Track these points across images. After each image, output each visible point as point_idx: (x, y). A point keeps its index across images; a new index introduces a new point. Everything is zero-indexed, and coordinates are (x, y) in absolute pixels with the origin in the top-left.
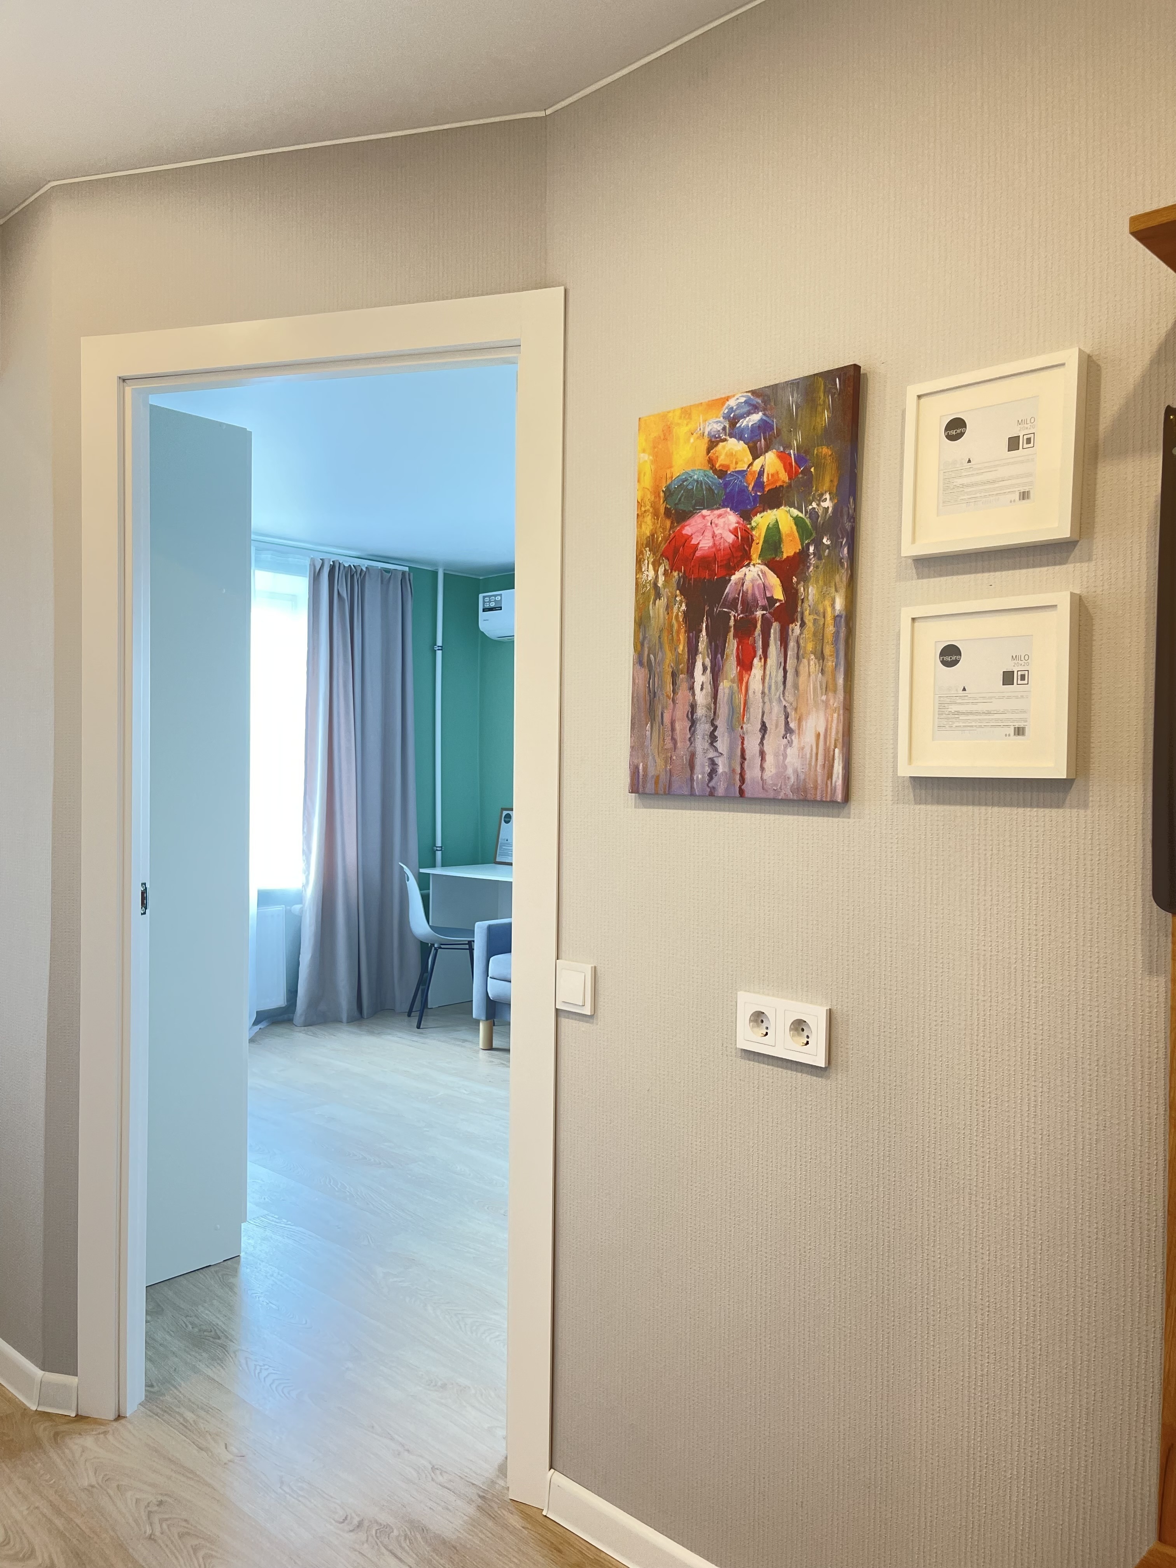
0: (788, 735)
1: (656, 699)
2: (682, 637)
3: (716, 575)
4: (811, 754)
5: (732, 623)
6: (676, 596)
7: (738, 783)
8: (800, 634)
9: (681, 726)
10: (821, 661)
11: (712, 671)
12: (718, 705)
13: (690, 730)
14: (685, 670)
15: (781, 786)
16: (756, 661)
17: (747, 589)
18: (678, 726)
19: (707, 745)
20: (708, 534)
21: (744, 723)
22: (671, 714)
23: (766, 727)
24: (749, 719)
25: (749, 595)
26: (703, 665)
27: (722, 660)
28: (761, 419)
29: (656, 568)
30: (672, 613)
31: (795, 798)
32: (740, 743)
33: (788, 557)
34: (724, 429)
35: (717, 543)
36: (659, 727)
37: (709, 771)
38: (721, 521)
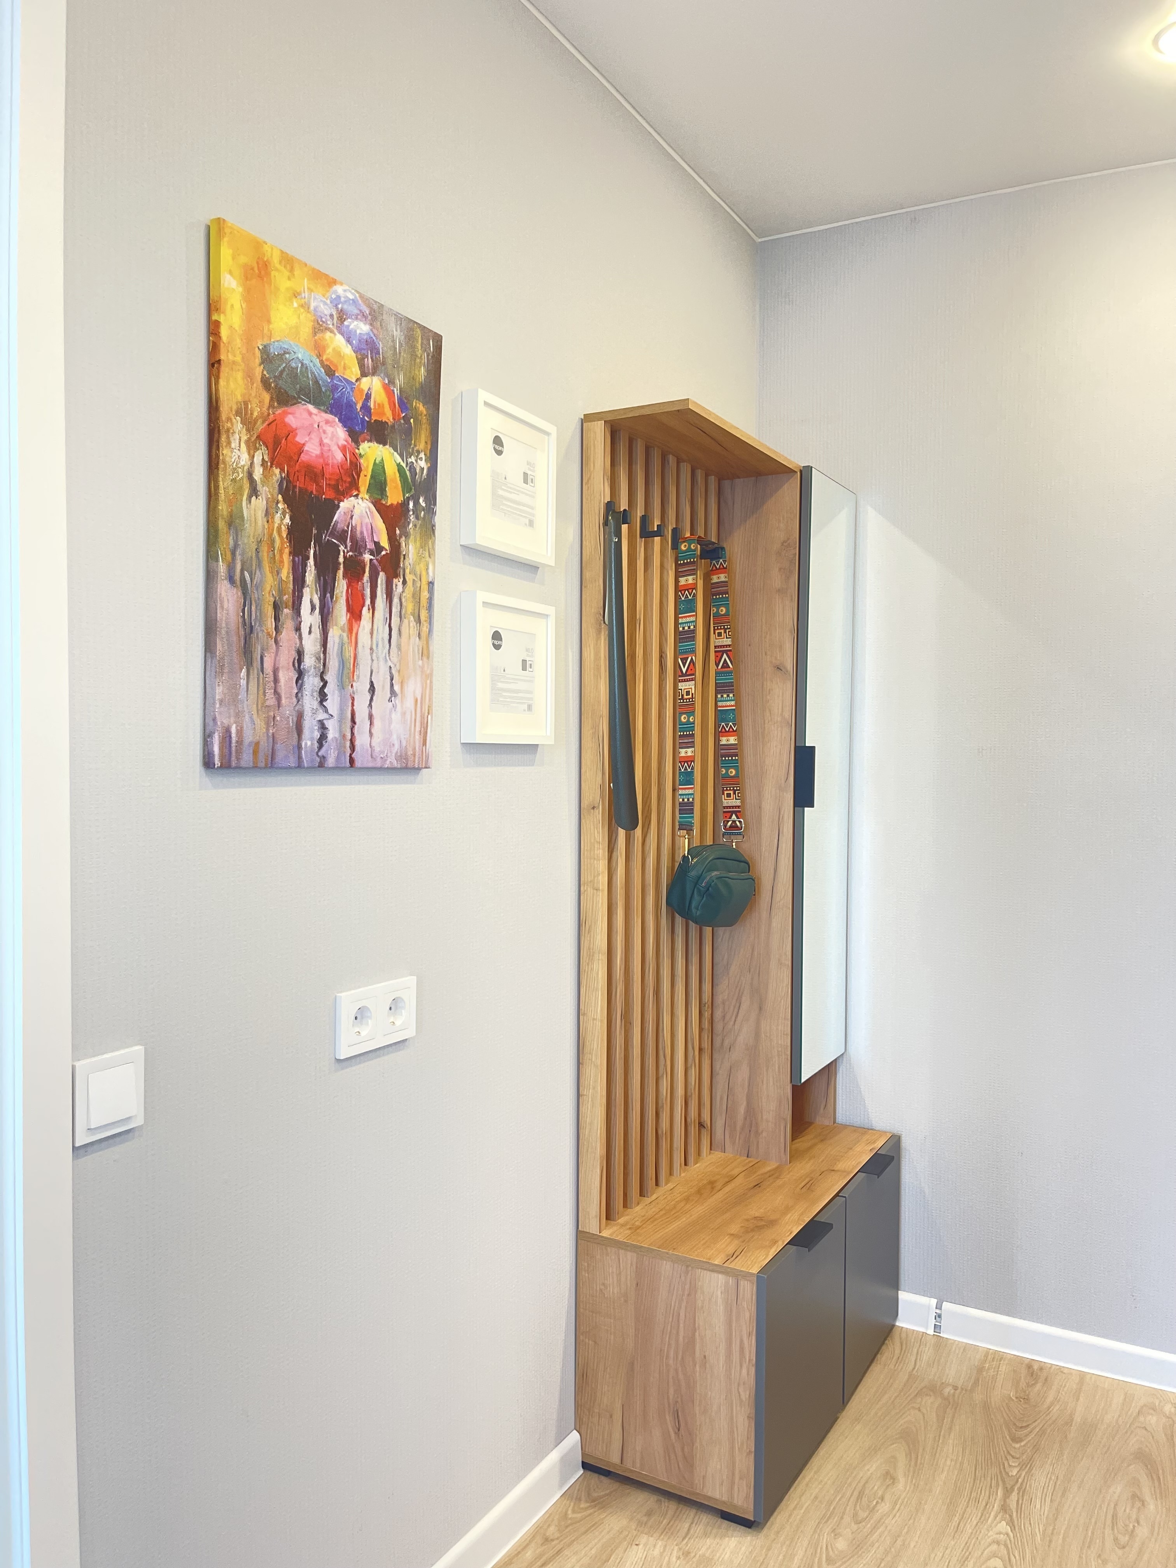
0: (393, 698)
1: (254, 636)
2: (287, 558)
3: (324, 494)
4: (411, 721)
5: (341, 559)
6: (278, 502)
7: (348, 751)
8: (403, 592)
9: (287, 676)
10: (418, 625)
11: (322, 613)
12: (327, 655)
13: (297, 682)
14: (290, 604)
15: (387, 754)
16: (365, 610)
17: (356, 525)
18: (282, 676)
19: (316, 704)
20: (313, 438)
21: (353, 681)
22: (273, 658)
23: (374, 688)
24: (358, 677)
25: (358, 533)
26: (311, 602)
27: (332, 601)
28: (368, 334)
29: (252, 452)
30: (273, 522)
31: (399, 766)
32: (350, 704)
33: (392, 505)
34: (331, 316)
35: (325, 455)
36: (258, 675)
37: (319, 736)
38: (329, 429)
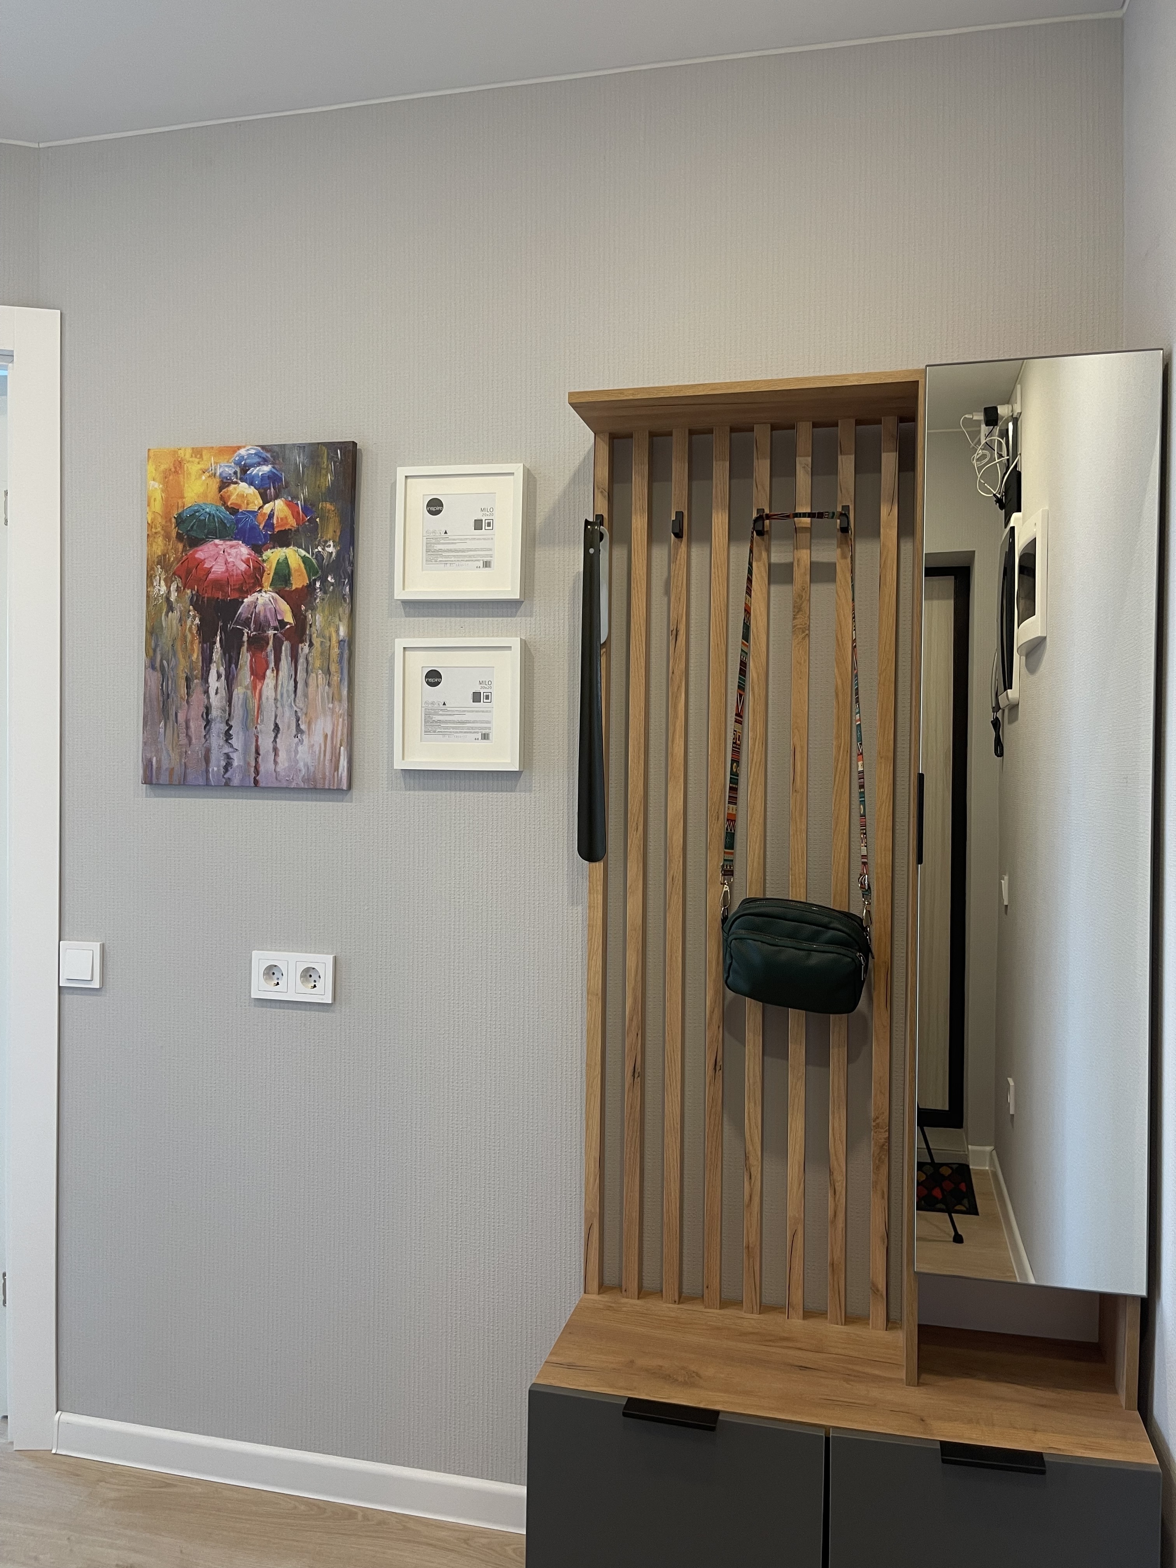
0: (299, 735)
1: (170, 700)
2: (196, 647)
3: (229, 596)
4: (320, 753)
5: (245, 638)
6: (189, 611)
7: (253, 775)
8: (309, 653)
9: (197, 725)
10: (328, 676)
11: (227, 678)
12: (233, 707)
13: (205, 727)
14: (199, 676)
15: (293, 777)
16: (269, 672)
17: (260, 612)
18: (192, 725)
19: (222, 742)
20: (221, 560)
21: (257, 723)
22: (185, 713)
23: (279, 728)
24: (262, 721)
25: (262, 617)
26: (218, 672)
27: (236, 670)
28: (271, 471)
29: (169, 585)
30: (186, 625)
31: (306, 787)
32: (254, 741)
33: (296, 589)
34: (235, 473)
35: (230, 569)
36: (173, 725)
37: (225, 764)
38: (233, 551)
